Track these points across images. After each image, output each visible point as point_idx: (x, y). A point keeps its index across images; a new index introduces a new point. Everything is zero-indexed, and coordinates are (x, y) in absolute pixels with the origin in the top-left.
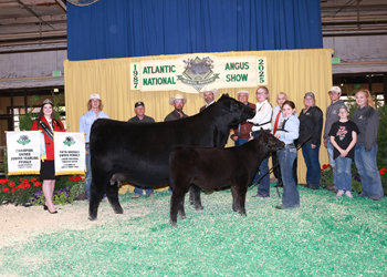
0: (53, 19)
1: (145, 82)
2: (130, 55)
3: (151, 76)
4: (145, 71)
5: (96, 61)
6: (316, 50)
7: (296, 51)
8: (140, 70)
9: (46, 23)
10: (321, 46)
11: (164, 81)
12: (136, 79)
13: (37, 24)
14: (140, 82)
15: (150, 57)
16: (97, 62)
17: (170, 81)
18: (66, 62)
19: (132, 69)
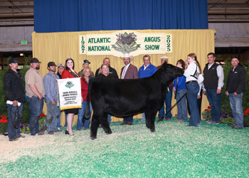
0: (22, 4)
1: (89, 49)
2: (79, 30)
3: (94, 45)
4: (89, 41)
5: (55, 33)
6: (204, 30)
7: (192, 30)
8: (86, 40)
9: (16, 7)
10: (207, 28)
11: (103, 48)
12: (83, 46)
13: (10, 7)
14: (86, 48)
15: (93, 32)
16: (56, 35)
17: (107, 49)
18: (34, 34)
19: (81, 40)
